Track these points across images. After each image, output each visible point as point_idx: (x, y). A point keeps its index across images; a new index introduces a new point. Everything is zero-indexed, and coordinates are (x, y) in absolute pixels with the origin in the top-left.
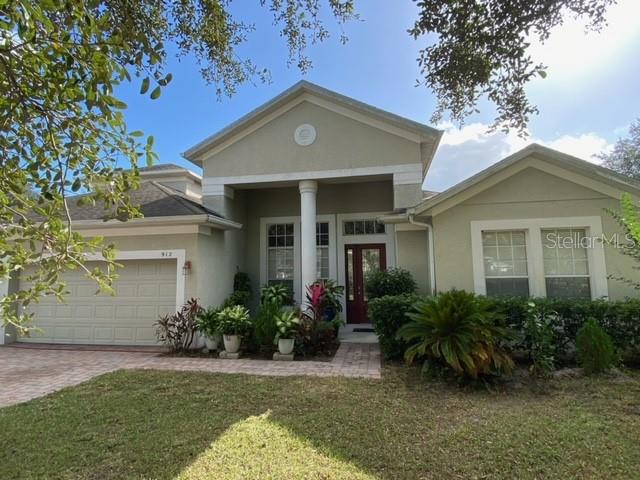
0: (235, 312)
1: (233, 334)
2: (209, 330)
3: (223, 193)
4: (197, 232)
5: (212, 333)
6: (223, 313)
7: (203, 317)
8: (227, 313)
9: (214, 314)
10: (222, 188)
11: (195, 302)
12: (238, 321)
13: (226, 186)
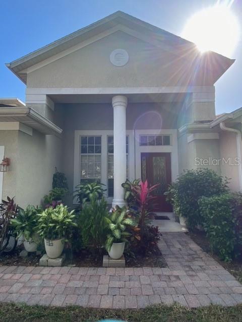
0: (59, 212)
1: (56, 238)
2: (27, 232)
3: (45, 102)
4: (18, 129)
5: (31, 235)
6: (44, 214)
7: (20, 218)
8: (49, 214)
9: (34, 213)
10: (45, 97)
11: (12, 201)
12: (62, 223)
13: (48, 96)
